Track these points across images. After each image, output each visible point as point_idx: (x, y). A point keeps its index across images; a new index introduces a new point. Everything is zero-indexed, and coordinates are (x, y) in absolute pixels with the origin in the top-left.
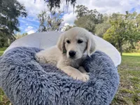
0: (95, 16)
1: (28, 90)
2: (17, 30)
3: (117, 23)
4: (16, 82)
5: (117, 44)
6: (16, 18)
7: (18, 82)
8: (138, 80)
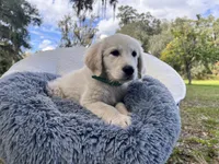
0: (147, 23)
1: (28, 143)
3: (182, 33)
5: (183, 66)
8: (215, 124)
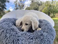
0: (38, 2)
2: (5, 9)
4: (5, 38)
6: (5, 3)
7: (6, 38)
